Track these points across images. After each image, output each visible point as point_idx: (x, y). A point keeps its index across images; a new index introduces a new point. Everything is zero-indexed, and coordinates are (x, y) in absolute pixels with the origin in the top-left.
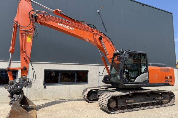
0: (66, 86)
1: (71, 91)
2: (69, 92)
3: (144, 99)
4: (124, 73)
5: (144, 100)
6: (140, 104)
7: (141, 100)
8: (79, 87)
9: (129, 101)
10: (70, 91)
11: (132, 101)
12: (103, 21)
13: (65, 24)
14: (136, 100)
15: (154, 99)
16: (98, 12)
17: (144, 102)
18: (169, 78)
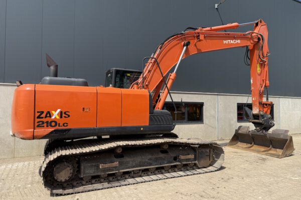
3: (150, 159)
5: (151, 162)
6: (140, 170)
7: (144, 161)
9: (107, 166)
11: (116, 164)
14: (131, 163)
15: (175, 159)
16: (216, 7)
17: (151, 165)
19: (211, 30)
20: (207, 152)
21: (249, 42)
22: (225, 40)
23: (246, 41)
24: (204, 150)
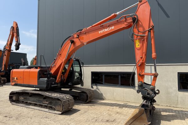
0: (110, 88)
1: (115, 94)
2: (113, 95)
8: (123, 91)
10: (113, 93)
12: (160, 3)
19: (92, 27)
20: (59, 103)
21: (123, 25)
22: (100, 31)
23: (121, 25)
24: (58, 101)
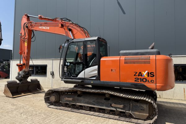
4: (65, 67)
6: (88, 107)
13: (43, 26)
14: (83, 101)
17: (94, 105)
18: (146, 76)
20: (141, 106)
